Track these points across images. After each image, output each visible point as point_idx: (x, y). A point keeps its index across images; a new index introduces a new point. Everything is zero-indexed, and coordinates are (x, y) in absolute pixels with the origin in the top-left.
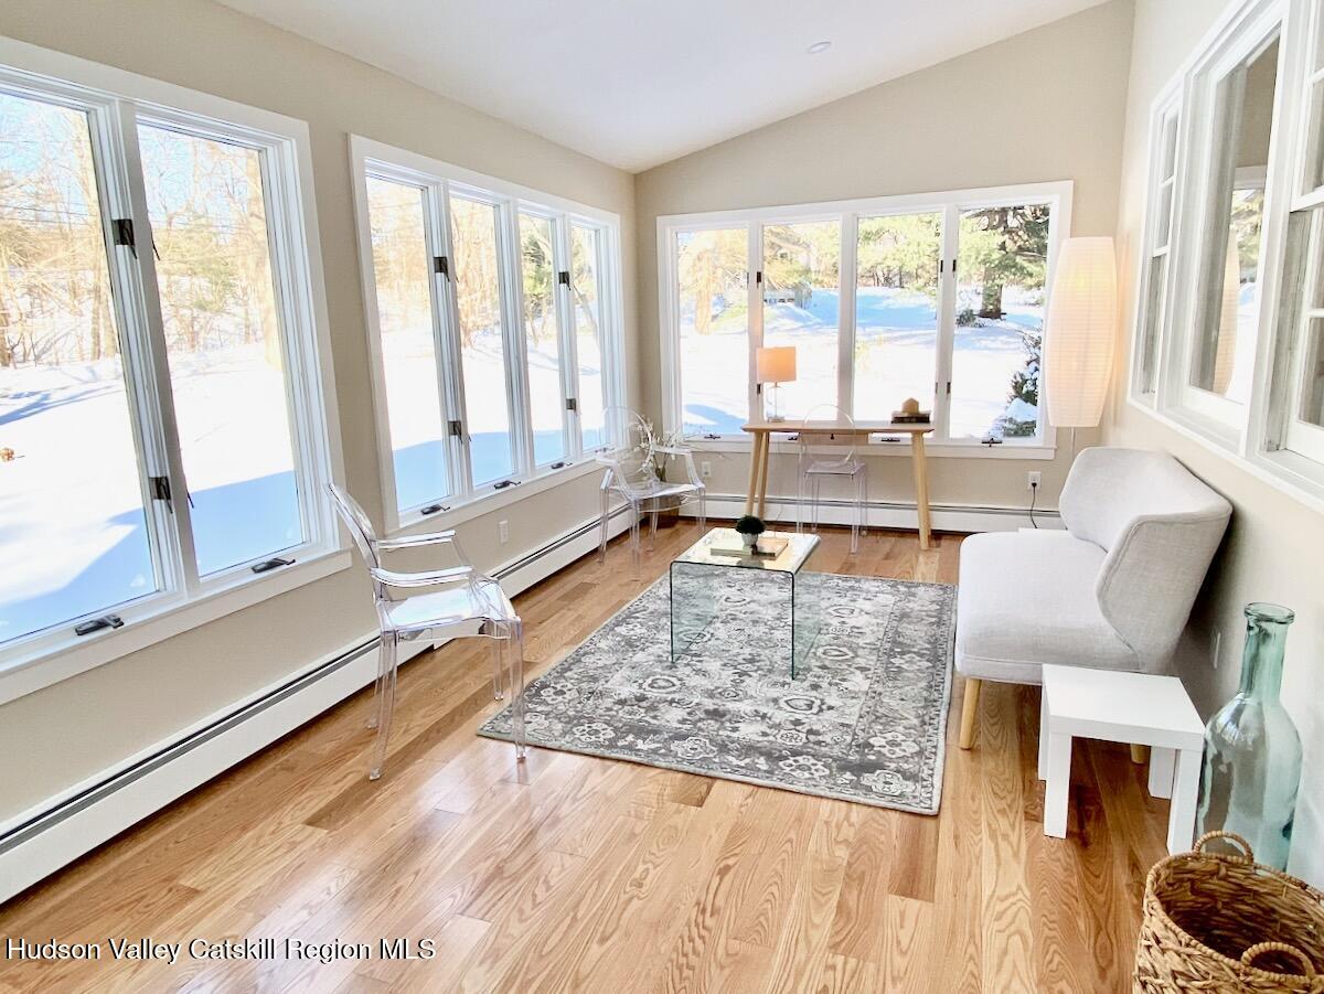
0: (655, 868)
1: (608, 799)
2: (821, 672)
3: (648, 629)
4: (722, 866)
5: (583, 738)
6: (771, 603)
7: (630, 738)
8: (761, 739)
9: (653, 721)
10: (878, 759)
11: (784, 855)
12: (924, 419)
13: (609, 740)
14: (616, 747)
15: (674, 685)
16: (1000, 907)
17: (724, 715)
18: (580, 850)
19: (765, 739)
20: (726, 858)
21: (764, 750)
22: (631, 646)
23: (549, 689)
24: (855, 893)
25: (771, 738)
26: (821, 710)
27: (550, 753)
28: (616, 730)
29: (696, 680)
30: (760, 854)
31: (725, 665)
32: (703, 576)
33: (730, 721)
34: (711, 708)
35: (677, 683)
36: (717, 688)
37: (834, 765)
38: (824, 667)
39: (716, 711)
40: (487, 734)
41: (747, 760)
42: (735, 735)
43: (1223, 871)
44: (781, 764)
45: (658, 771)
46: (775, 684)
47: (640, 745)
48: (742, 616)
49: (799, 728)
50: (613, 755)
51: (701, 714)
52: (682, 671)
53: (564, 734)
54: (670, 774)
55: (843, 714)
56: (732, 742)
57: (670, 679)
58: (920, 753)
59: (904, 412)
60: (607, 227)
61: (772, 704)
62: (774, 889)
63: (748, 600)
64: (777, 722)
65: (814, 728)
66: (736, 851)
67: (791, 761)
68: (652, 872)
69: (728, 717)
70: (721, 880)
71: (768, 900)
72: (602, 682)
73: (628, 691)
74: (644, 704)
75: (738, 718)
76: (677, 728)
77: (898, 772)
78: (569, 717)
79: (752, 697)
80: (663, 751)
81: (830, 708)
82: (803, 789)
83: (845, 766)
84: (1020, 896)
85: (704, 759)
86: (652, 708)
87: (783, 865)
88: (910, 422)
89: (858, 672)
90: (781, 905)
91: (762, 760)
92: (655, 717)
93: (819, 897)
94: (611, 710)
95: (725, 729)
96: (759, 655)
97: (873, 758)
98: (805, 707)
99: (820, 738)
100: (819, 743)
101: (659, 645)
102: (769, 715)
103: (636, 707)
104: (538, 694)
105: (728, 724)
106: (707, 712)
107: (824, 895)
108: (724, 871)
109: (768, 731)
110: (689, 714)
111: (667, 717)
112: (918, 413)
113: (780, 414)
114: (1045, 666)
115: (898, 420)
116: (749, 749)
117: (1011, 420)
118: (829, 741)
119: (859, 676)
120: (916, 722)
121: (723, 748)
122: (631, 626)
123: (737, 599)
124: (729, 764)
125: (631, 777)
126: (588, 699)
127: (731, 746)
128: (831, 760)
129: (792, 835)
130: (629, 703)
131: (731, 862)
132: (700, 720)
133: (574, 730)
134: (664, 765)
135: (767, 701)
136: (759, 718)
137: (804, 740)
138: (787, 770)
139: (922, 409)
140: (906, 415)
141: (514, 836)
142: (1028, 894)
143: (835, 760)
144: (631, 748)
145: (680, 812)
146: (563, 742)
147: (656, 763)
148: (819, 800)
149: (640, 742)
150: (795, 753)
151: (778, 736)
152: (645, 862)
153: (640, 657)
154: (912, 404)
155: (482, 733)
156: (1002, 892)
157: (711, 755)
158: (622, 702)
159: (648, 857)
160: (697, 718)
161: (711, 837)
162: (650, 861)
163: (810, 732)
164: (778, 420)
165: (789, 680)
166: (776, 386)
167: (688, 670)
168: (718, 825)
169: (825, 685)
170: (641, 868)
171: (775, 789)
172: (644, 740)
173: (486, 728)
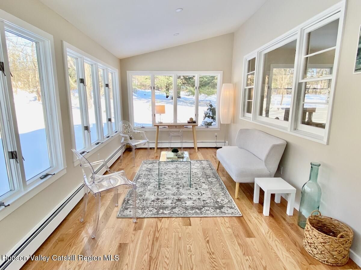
0: (191, 245)
1: (167, 229)
2: (196, 185)
3: (146, 179)
4: (206, 240)
5: (149, 213)
6: (173, 169)
7: (161, 210)
8: (193, 204)
9: (164, 205)
10: (222, 205)
11: (218, 234)
12: (195, 122)
13: (156, 212)
14: (159, 214)
15: (163, 194)
16: (269, 235)
17: (181, 200)
18: (169, 245)
19: (194, 204)
20: (206, 238)
21: (196, 207)
22: (145, 185)
23: (131, 201)
24: (239, 239)
25: (195, 204)
26: (202, 195)
27: (142, 219)
28: (156, 209)
29: (167, 192)
30: (213, 235)
31: (172, 186)
32: (151, 163)
33: (183, 201)
34: (177, 198)
35: (164, 193)
36: (175, 193)
37: (214, 208)
38: (195, 183)
39: (178, 199)
40: (121, 217)
41: (194, 211)
42: (186, 205)
43: (316, 218)
44: (202, 210)
45: (174, 218)
46: (187, 190)
47: (165, 212)
48: (168, 173)
49: (200, 200)
50: (160, 216)
51: (175, 201)
52: (163, 190)
53: (143, 213)
54: (178, 219)
55: (207, 195)
56: (188, 207)
57: (161, 192)
58: (229, 201)
59: (190, 121)
60: (115, 72)
61: (190, 195)
62: (222, 243)
63: (167, 168)
64: (194, 199)
65: (204, 199)
66: (207, 236)
67: (204, 209)
68: (191, 247)
69: (182, 200)
70: (209, 244)
71: (223, 247)
72: (144, 196)
73: (153, 198)
74: (159, 200)
75: (184, 200)
76: (172, 206)
77: (228, 207)
78: (141, 208)
79: (184, 194)
80: (172, 213)
81: (203, 194)
82: (211, 216)
83: (216, 208)
84: (270, 232)
85: (183, 213)
86: (162, 201)
87: (220, 236)
88: (192, 123)
89: (203, 184)
90: (226, 247)
91: (197, 210)
92: (164, 204)
93: (233, 243)
94: (151, 204)
95: (183, 203)
96: (178, 183)
97: (220, 205)
98: (198, 194)
99: (206, 202)
100: (207, 203)
101: (152, 184)
102: (192, 198)
103: (157, 202)
104: (128, 203)
105: (183, 202)
106: (176, 200)
107: (233, 242)
108: (208, 242)
109: (194, 202)
110: (172, 201)
111: (167, 203)
112: (193, 121)
113: (161, 121)
114: (255, 178)
115: (189, 123)
116: (193, 208)
117: (206, 122)
118: (209, 202)
119: (204, 185)
120: (223, 194)
121: (186, 209)
122: (141, 179)
123: (164, 169)
124: (191, 213)
125: (169, 221)
126: (143, 202)
127: (188, 208)
128: (212, 207)
129: (217, 228)
130: (155, 201)
131: (208, 239)
132: (176, 202)
133: (145, 211)
134: (175, 216)
135: (188, 194)
136: (190, 199)
137: (203, 203)
138: (204, 211)
139: (194, 120)
140: (191, 121)
141: (148, 245)
142: (271, 230)
143: (213, 207)
144: (163, 213)
145: (187, 229)
146: (144, 215)
147: (173, 216)
148: (216, 218)
149: (164, 211)
150: (204, 207)
151: (197, 203)
152: (188, 245)
153: (149, 187)
154: (191, 119)
155: (119, 217)
156: (266, 232)
157: (185, 211)
158: (153, 201)
159: (188, 243)
160: (175, 202)
161: (199, 233)
162: (189, 244)
163: (203, 201)
164: (161, 123)
165: (189, 188)
166: (160, 115)
167: (164, 189)
168: (199, 230)
169: (198, 188)
170: (188, 246)
171: (205, 217)
172: (165, 210)
173: (119, 215)
